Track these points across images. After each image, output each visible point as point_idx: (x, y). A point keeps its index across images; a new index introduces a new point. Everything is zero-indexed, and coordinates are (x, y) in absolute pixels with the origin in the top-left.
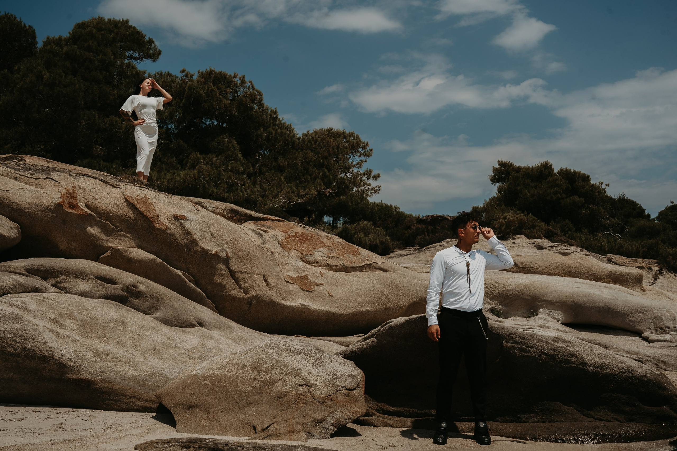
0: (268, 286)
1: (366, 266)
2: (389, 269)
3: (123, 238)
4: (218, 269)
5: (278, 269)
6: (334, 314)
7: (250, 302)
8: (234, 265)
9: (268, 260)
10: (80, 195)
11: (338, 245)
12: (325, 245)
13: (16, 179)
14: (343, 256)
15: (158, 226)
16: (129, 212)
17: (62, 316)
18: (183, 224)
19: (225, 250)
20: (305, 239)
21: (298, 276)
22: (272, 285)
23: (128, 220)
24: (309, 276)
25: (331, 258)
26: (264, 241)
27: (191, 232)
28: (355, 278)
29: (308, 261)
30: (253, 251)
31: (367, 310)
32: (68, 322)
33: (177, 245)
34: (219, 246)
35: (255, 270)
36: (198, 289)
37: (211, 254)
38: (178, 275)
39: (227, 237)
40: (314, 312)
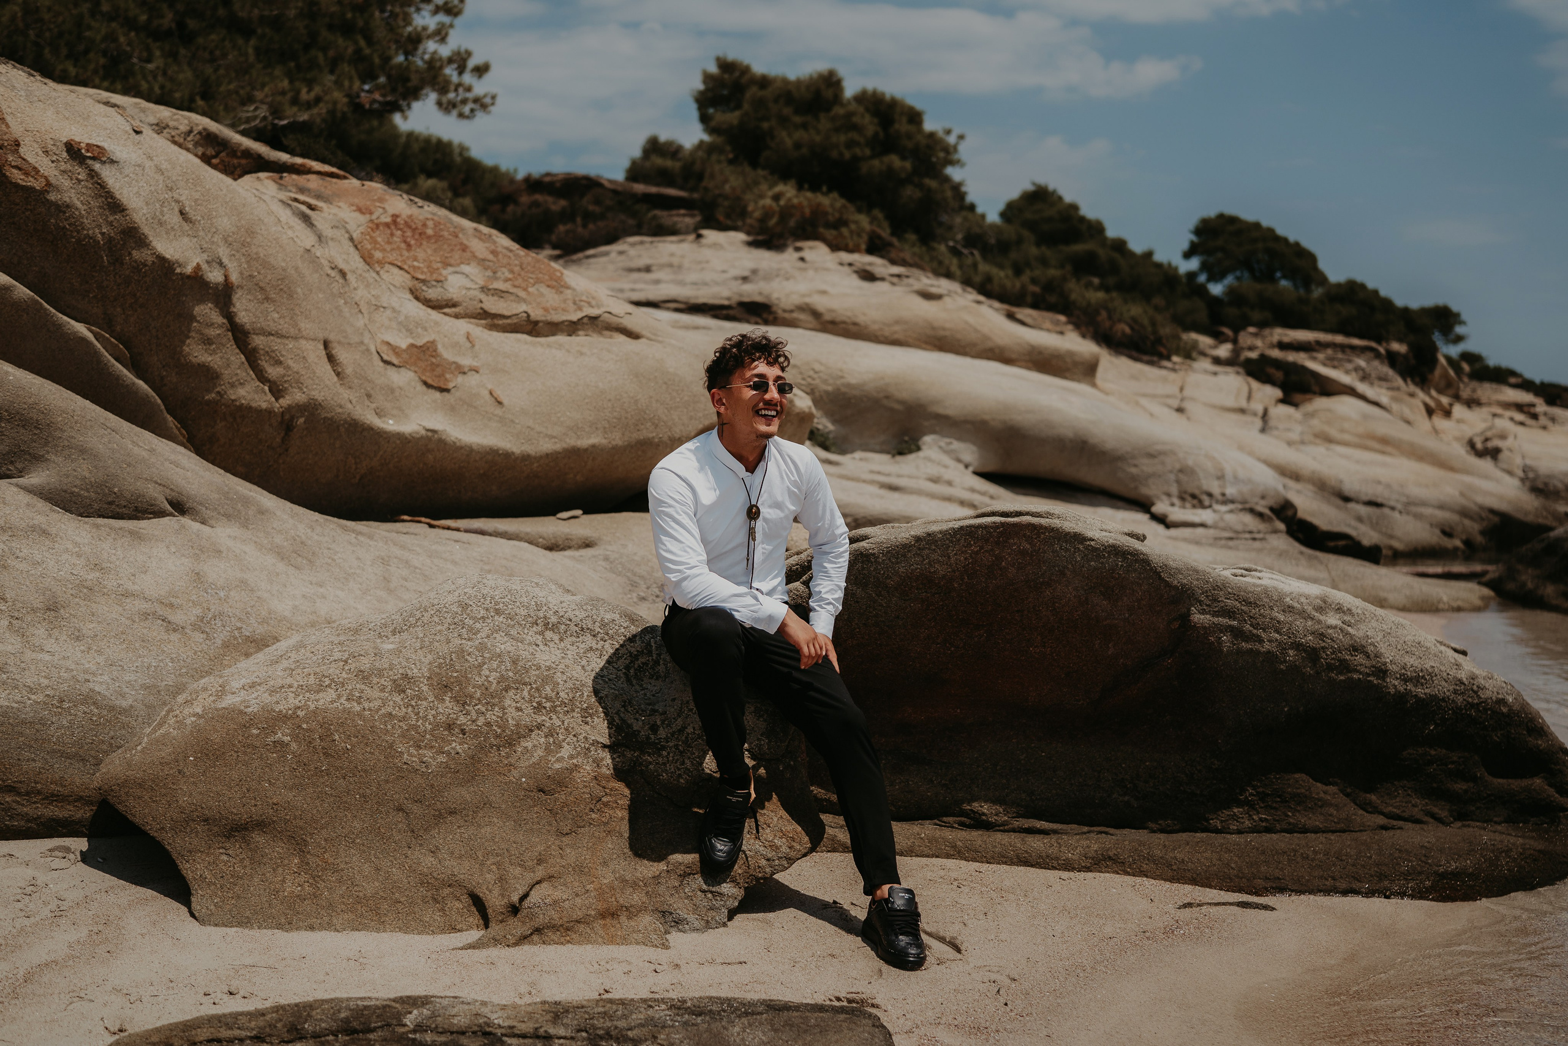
0: (338, 374)
1: (585, 320)
2: (644, 333)
4: (198, 322)
5: (360, 322)
6: (507, 455)
7: (286, 422)
8: (245, 309)
9: (333, 295)
11: (509, 257)
12: (475, 257)
14: (525, 290)
15: (17, 176)
18: (97, 175)
19: (221, 264)
20: (420, 234)
21: (412, 345)
22: (349, 371)
24: (440, 347)
25: (493, 295)
26: (320, 237)
27: (125, 201)
29: (430, 300)
30: (296, 269)
31: (593, 446)
33: (79, 241)
34: (203, 250)
35: (303, 325)
36: (140, 383)
37: (182, 276)
38: (83, 341)
39: (226, 223)
40: (457, 449)
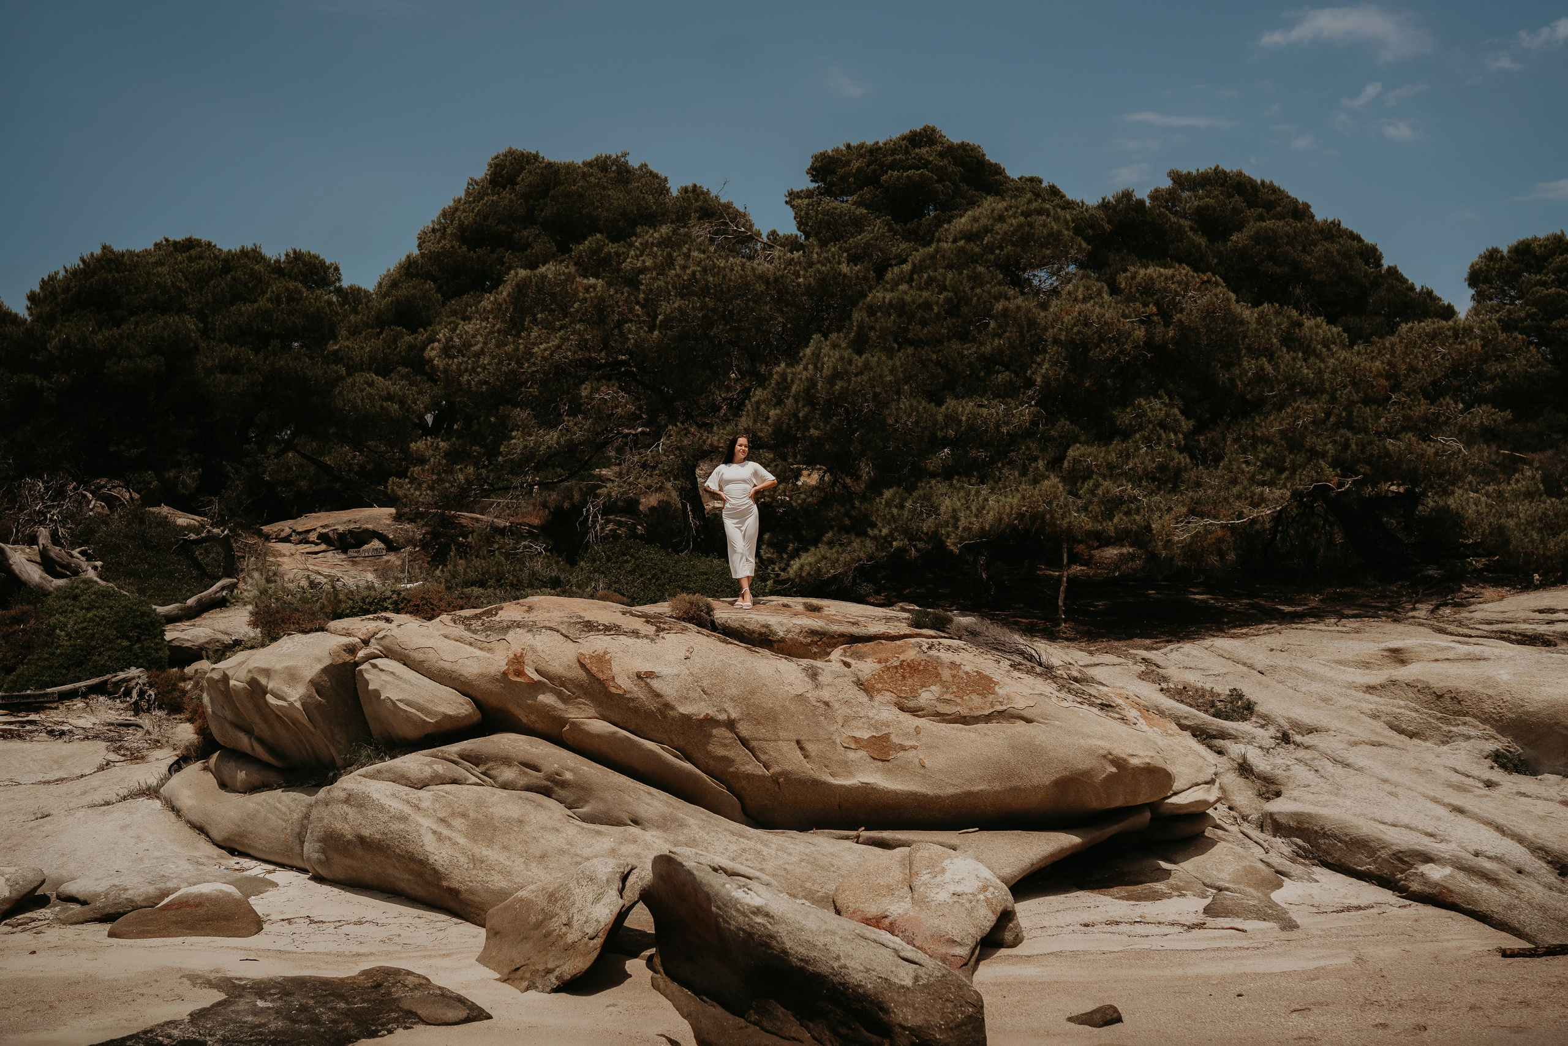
0: (806, 757)
1: (996, 712)
2: (1036, 718)
3: (581, 706)
4: (717, 737)
5: (834, 728)
7: (775, 779)
8: (744, 729)
9: (814, 715)
10: (529, 659)
11: (964, 677)
12: (942, 680)
13: (471, 644)
14: (962, 698)
15: (613, 690)
16: (582, 675)
17: (453, 814)
18: (650, 684)
19: (726, 711)
20: (916, 670)
21: (873, 736)
22: (813, 754)
23: (581, 685)
24: (893, 735)
25: (944, 702)
26: (817, 686)
27: (662, 693)
28: (972, 735)
29: (906, 708)
30: (784, 706)
31: (981, 791)
32: (458, 823)
33: (644, 711)
34: (714, 706)
35: (782, 734)
36: (687, 765)
37: (698, 720)
38: (651, 751)
39: (734, 691)
40: (887, 793)
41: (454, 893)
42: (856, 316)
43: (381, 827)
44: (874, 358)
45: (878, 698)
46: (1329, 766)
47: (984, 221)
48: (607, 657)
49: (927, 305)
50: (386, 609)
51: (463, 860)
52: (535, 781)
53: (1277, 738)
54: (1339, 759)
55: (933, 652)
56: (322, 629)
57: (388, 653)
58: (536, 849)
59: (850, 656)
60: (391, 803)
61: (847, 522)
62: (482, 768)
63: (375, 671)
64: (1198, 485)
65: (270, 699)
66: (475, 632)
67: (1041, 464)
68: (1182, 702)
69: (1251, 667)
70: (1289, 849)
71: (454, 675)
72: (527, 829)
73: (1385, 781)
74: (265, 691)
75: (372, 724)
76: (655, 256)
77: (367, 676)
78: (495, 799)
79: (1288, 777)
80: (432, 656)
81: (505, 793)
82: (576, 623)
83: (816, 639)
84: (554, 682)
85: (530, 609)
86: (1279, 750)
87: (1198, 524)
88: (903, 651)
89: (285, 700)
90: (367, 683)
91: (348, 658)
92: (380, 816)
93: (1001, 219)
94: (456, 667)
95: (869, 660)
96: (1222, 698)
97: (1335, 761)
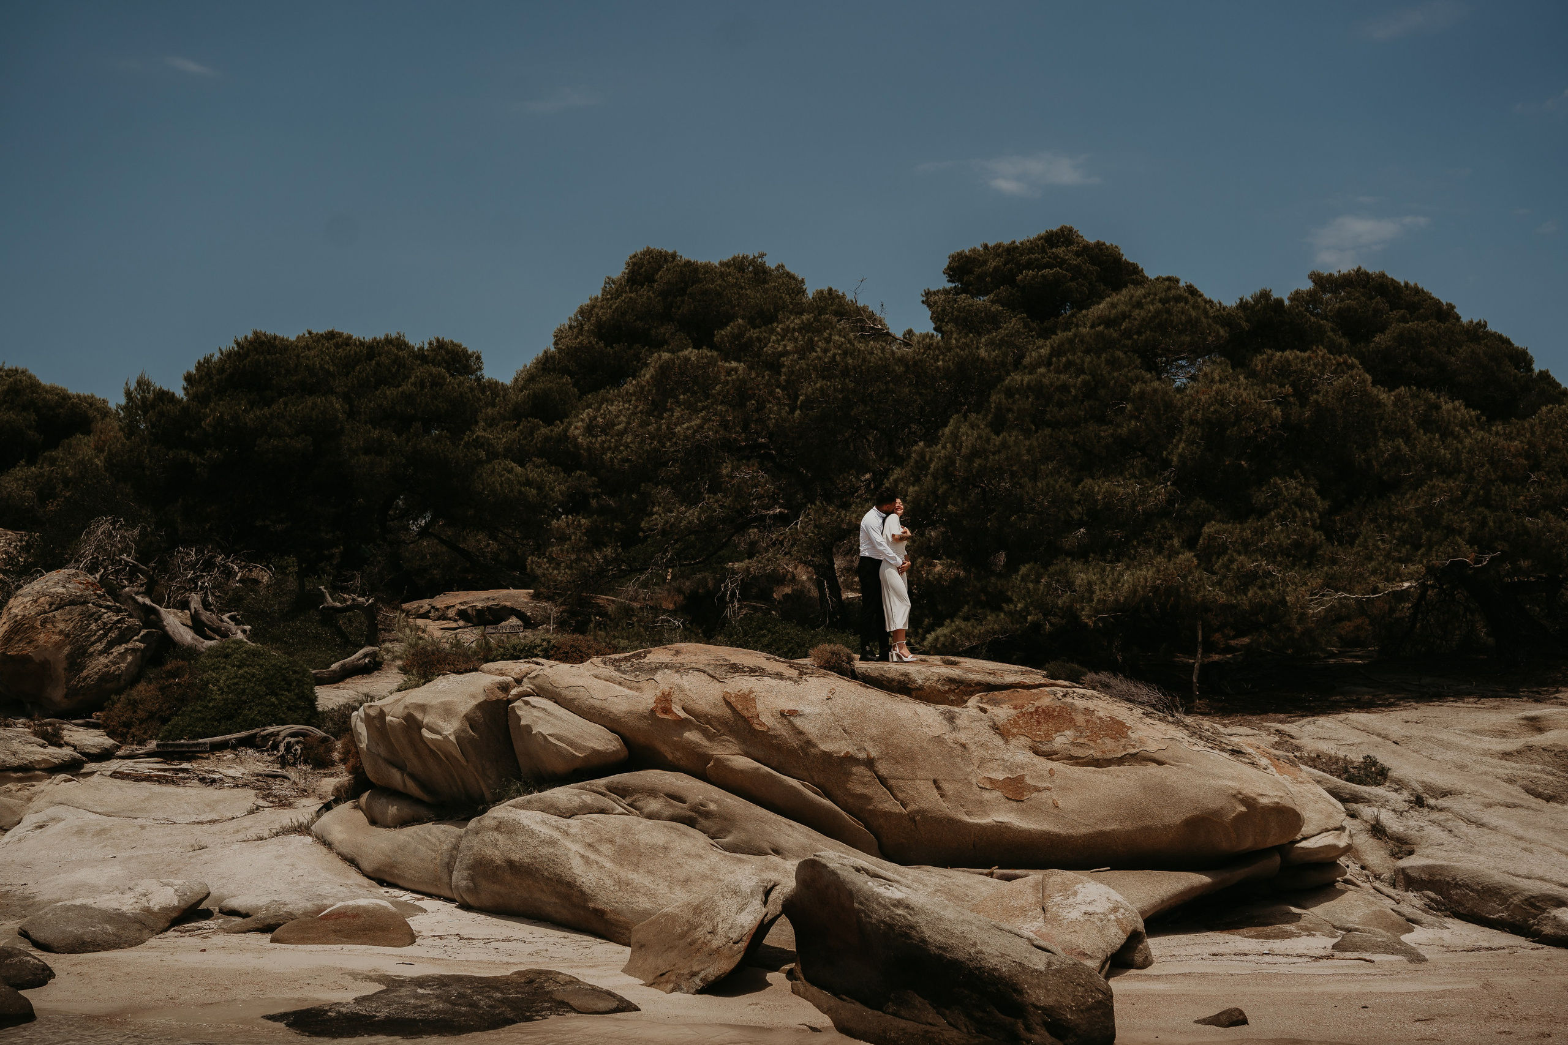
0: (942, 796)
1: (1127, 756)
2: (1168, 761)
3: (726, 743)
4: (857, 775)
5: (969, 769)
6: (1058, 835)
7: (911, 817)
8: (883, 768)
9: (951, 756)
10: (676, 698)
12: (1076, 725)
13: (620, 683)
14: (1096, 741)
15: (758, 727)
16: (727, 713)
17: (600, 840)
18: (792, 721)
19: (865, 749)
21: (1008, 778)
22: (950, 793)
23: (727, 722)
24: (1027, 778)
25: (1077, 746)
26: (955, 729)
27: (804, 730)
28: (1108, 775)
29: (1042, 752)
30: (922, 747)
31: (1113, 830)
33: (787, 749)
34: (854, 745)
35: (919, 773)
36: (827, 802)
37: (839, 757)
38: (792, 787)
39: (874, 731)
40: (1021, 832)
41: (600, 913)
42: (994, 398)
43: (531, 851)
44: (1012, 437)
45: (1013, 742)
46: (1463, 827)
47: (1122, 307)
48: (752, 696)
49: (1064, 388)
50: (537, 656)
51: (609, 882)
52: (680, 811)
53: (1410, 802)
54: (1473, 819)
55: (1068, 700)
56: (476, 670)
57: (541, 691)
58: (680, 874)
59: (987, 703)
60: (540, 829)
61: (983, 598)
62: (629, 800)
63: (527, 708)
64: (1334, 561)
65: (425, 733)
66: (624, 672)
67: (1176, 542)
68: (1315, 767)
69: (1386, 737)
70: (1422, 902)
71: (604, 712)
72: (672, 855)
73: (1520, 838)
74: (419, 726)
75: (521, 760)
76: (796, 340)
77: (519, 712)
78: (641, 827)
79: (1421, 837)
80: (582, 693)
81: (650, 822)
82: (722, 665)
83: (953, 687)
84: (699, 720)
85: (677, 653)
86: (1413, 813)
87: (1333, 598)
88: (1039, 698)
89: (440, 734)
90: (519, 718)
91: (501, 695)
92: (530, 840)
93: (1139, 305)
94: (606, 705)
95: (1005, 706)
96: (1356, 765)
97: (1469, 822)
